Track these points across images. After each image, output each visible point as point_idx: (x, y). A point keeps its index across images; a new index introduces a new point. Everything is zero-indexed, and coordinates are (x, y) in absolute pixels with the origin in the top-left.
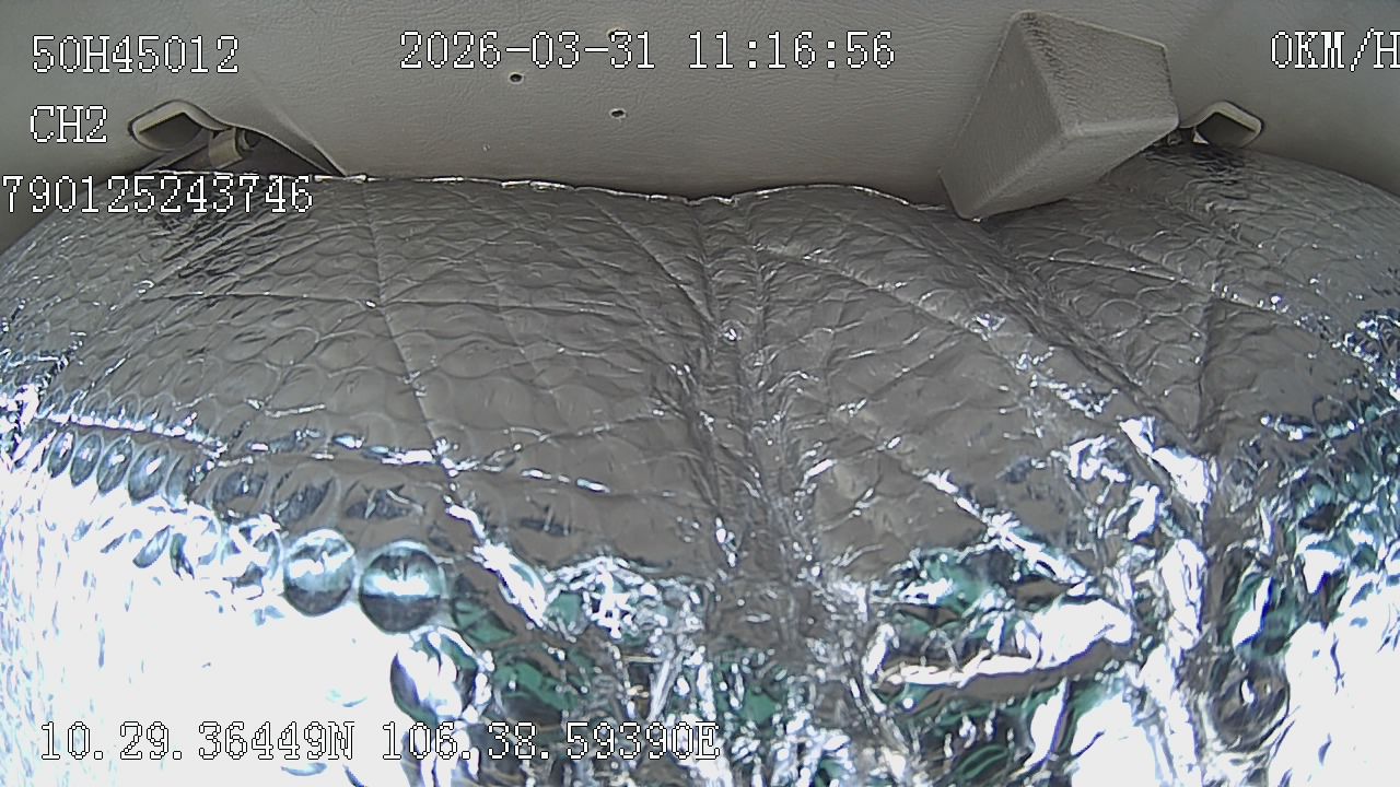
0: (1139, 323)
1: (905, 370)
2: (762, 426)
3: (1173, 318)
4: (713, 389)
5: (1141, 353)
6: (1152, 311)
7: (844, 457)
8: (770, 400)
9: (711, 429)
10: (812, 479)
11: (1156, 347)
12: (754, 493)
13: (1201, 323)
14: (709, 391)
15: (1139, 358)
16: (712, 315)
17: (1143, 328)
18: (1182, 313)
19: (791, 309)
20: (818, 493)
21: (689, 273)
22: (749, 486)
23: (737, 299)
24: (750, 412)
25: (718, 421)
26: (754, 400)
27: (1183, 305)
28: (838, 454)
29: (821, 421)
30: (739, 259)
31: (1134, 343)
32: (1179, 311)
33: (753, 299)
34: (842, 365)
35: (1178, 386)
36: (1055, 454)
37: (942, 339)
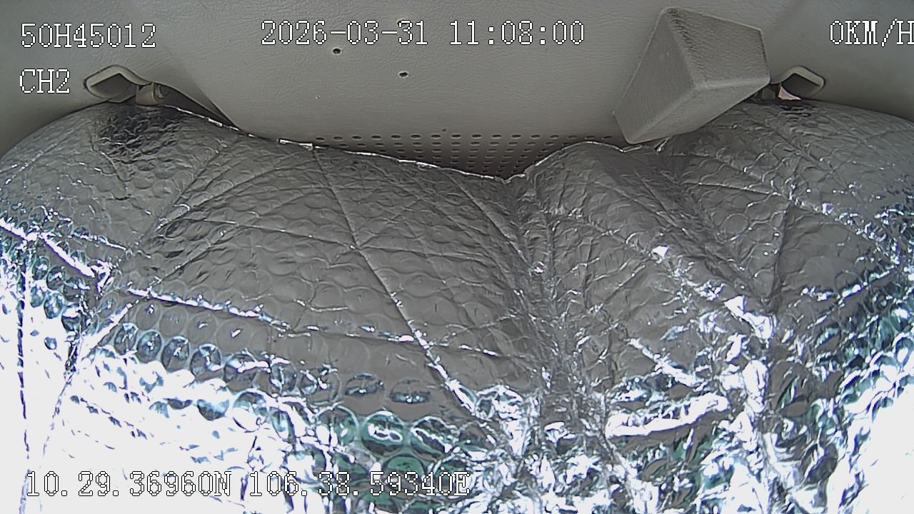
0: (746, 230)
1: (620, 285)
2: (557, 320)
3: (765, 224)
4: (533, 302)
5: (745, 250)
6: (753, 221)
7: (594, 334)
8: (560, 305)
9: (534, 323)
10: (580, 346)
11: (753, 245)
12: (556, 354)
13: (780, 227)
14: (532, 303)
15: (744, 253)
16: (527, 259)
17: (747, 234)
18: (771, 220)
19: (565, 253)
20: (583, 352)
21: (513, 234)
22: (553, 350)
23: (538, 248)
24: (551, 312)
25: (538, 319)
26: (552, 306)
27: (772, 213)
28: (592, 333)
29: (583, 316)
30: (537, 221)
31: (742, 244)
32: (768, 219)
33: (546, 246)
34: (591, 284)
35: (763, 270)
36: (692, 321)
37: (637, 264)
